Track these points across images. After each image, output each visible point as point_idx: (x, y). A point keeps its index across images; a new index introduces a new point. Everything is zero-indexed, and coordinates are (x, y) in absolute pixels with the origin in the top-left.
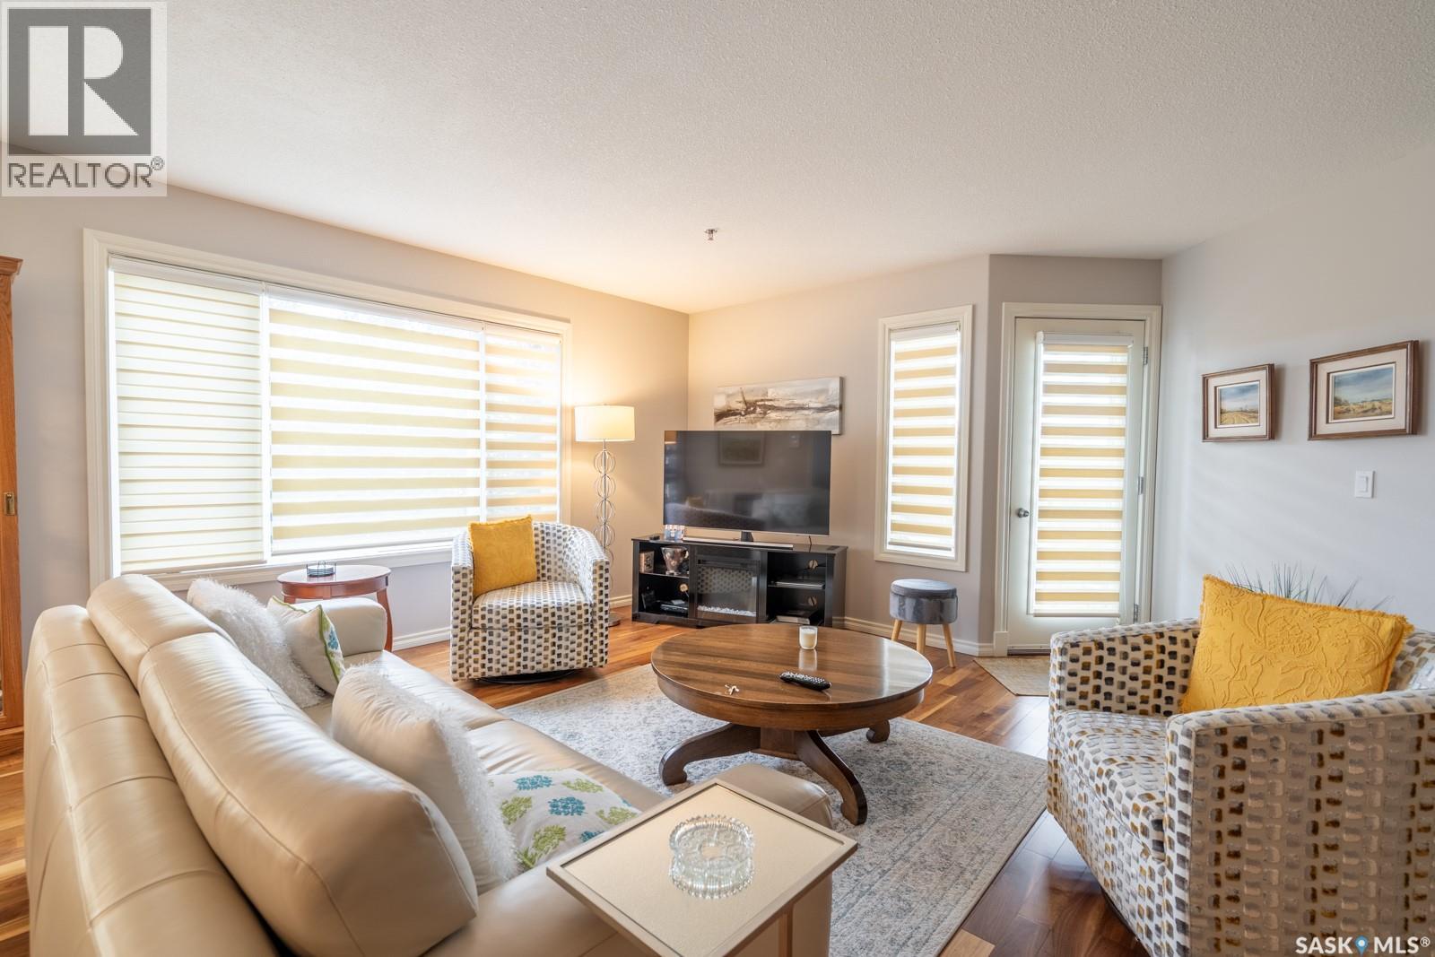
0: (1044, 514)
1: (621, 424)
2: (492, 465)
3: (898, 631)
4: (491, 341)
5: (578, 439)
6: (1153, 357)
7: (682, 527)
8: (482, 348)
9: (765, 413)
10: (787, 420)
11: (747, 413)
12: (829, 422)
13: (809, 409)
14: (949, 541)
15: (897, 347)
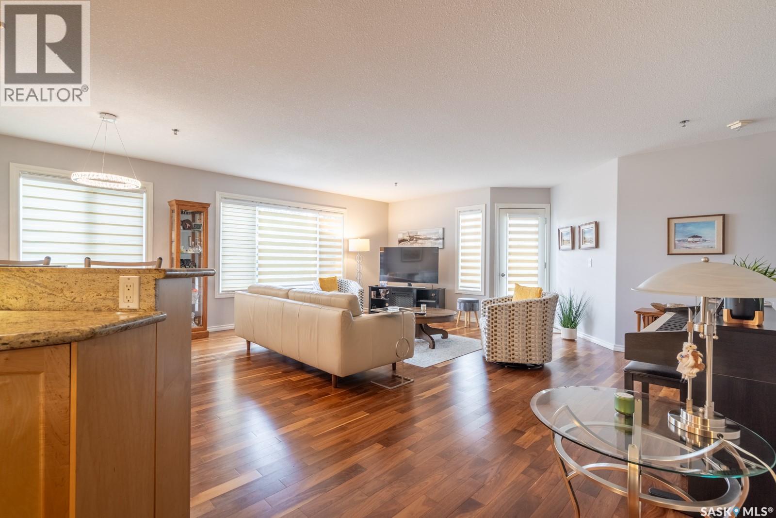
0: (510, 275)
1: (365, 245)
2: (321, 259)
3: (460, 317)
4: (321, 217)
5: (350, 250)
6: (548, 221)
7: (386, 282)
8: (318, 220)
9: (417, 241)
10: (425, 243)
11: (410, 240)
12: (439, 244)
13: (432, 239)
14: (479, 285)
15: (461, 217)
